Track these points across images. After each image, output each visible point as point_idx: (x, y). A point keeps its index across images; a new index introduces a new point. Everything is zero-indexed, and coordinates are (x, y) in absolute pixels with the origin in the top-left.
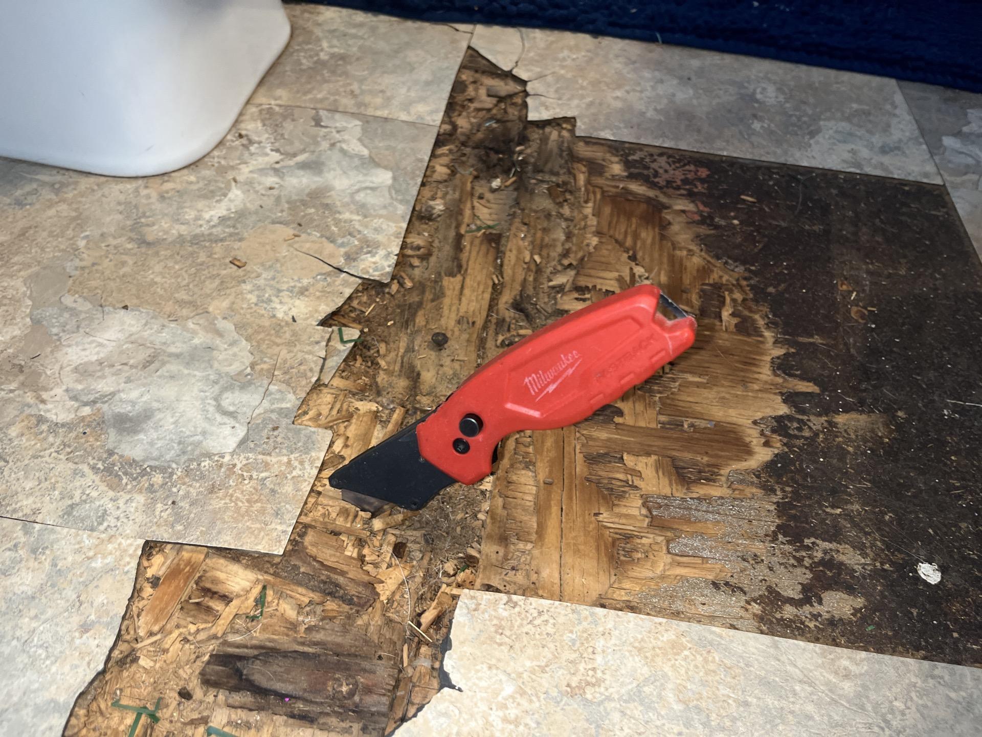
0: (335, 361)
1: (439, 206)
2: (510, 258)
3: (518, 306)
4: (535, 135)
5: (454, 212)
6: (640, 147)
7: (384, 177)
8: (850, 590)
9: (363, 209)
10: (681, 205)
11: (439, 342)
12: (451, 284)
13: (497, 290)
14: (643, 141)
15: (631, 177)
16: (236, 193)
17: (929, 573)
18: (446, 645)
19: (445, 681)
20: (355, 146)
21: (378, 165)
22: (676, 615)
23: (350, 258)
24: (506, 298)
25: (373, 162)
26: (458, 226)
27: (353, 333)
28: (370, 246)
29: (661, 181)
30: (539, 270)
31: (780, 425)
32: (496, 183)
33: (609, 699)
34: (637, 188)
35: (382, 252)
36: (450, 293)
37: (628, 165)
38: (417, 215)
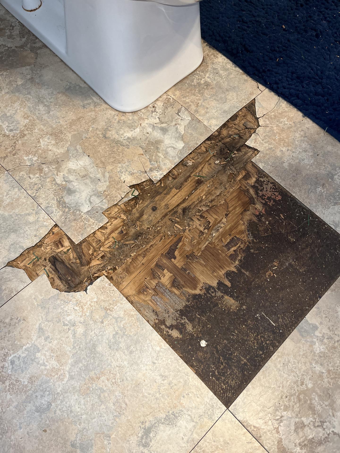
0: (126, 199)
1: (190, 163)
2: (198, 191)
3: (184, 210)
4: (244, 150)
5: (195, 167)
6: (267, 176)
7: (180, 145)
8: (181, 333)
9: (166, 154)
10: (259, 206)
11: (154, 209)
12: (174, 191)
13: (184, 201)
14: (271, 175)
15: (253, 187)
16: (138, 130)
17: (203, 343)
18: (91, 283)
19: (86, 290)
20: (181, 129)
21: (183, 140)
22: (139, 311)
23: (151, 170)
24: (184, 205)
25: (182, 138)
26: (191, 173)
27: (136, 193)
28: (159, 168)
29: (260, 193)
30: (201, 202)
31: (208, 288)
32: (217, 162)
33: (111, 315)
34: (252, 191)
35: (161, 172)
36: (171, 194)
37: (257, 181)
38: (182, 163)
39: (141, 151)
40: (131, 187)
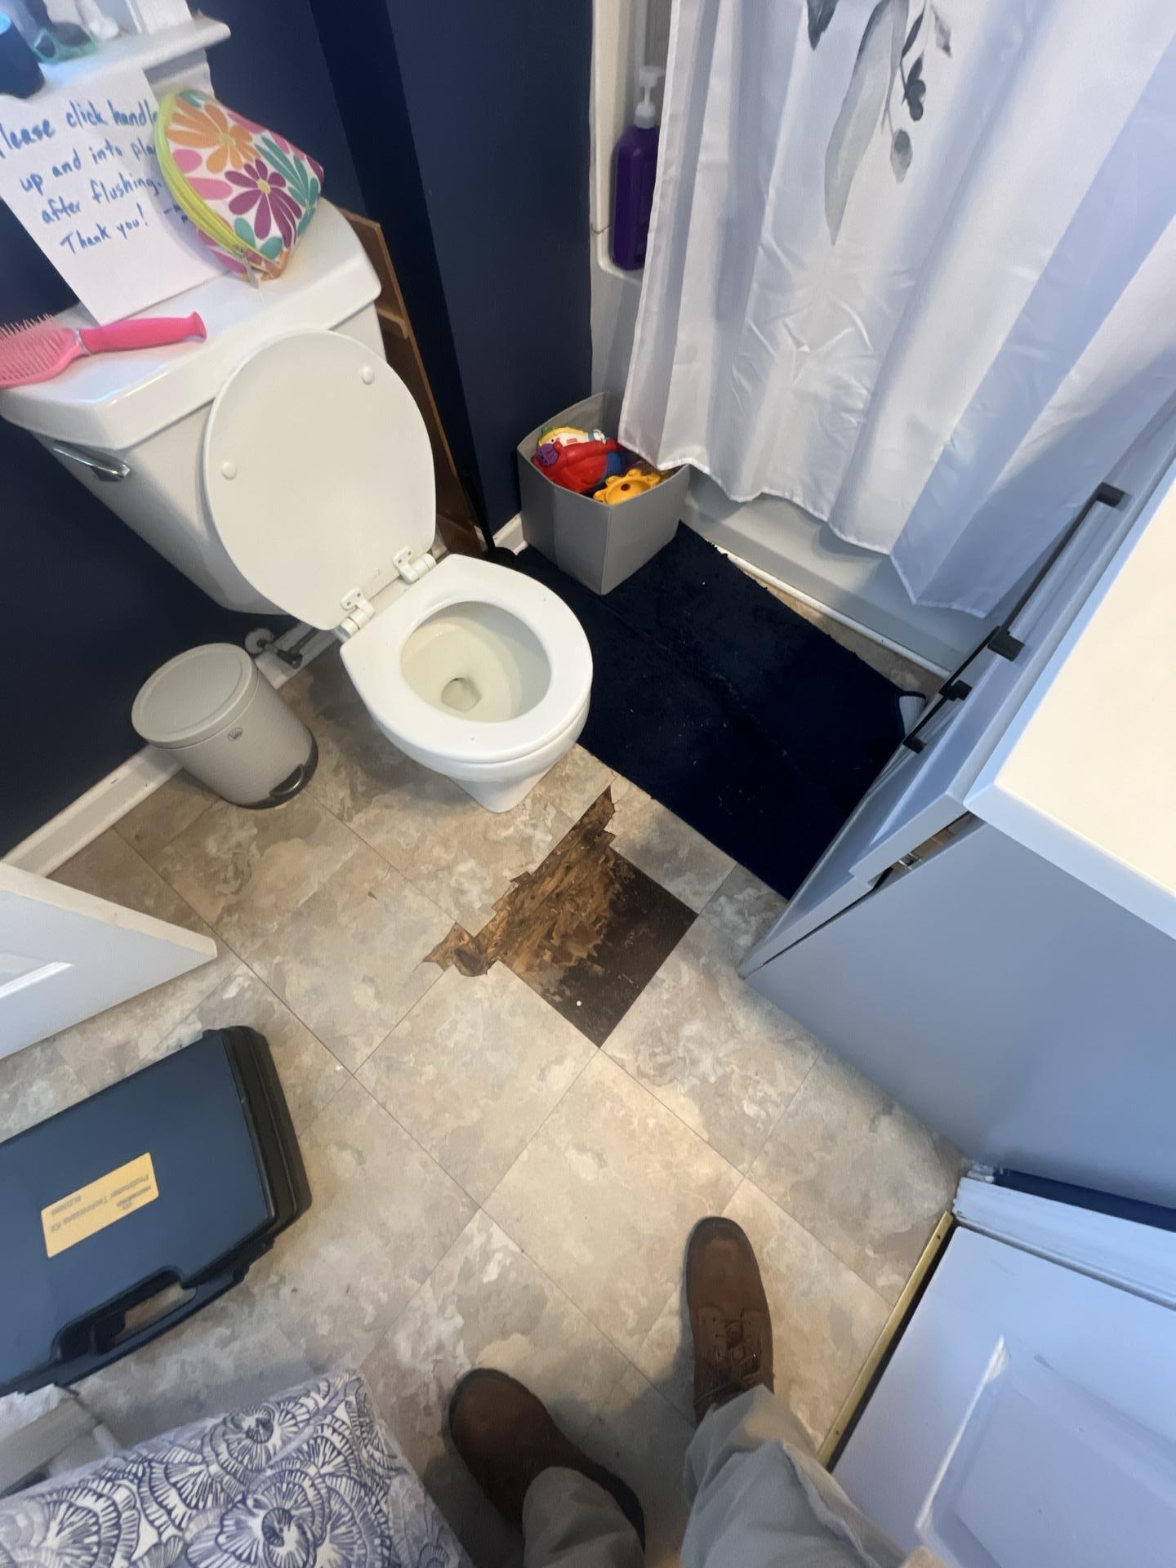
0: (509, 893)
1: (559, 853)
2: (569, 876)
3: (558, 895)
4: (603, 835)
5: (563, 855)
6: (623, 859)
7: (549, 838)
8: (562, 997)
9: (538, 848)
10: (617, 886)
12: (548, 879)
13: (557, 887)
14: (626, 857)
15: (612, 869)
16: (512, 829)
17: (579, 1003)
20: (549, 823)
21: (550, 833)
23: (527, 864)
24: (558, 890)
25: (550, 831)
26: (562, 861)
28: (533, 861)
29: (618, 875)
30: (570, 886)
32: (582, 848)
33: (507, 990)
34: (611, 873)
35: (535, 865)
36: (546, 882)
37: (615, 864)
38: (553, 854)
39: (517, 848)
40: (512, 881)
